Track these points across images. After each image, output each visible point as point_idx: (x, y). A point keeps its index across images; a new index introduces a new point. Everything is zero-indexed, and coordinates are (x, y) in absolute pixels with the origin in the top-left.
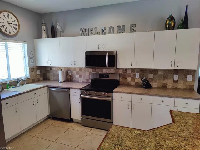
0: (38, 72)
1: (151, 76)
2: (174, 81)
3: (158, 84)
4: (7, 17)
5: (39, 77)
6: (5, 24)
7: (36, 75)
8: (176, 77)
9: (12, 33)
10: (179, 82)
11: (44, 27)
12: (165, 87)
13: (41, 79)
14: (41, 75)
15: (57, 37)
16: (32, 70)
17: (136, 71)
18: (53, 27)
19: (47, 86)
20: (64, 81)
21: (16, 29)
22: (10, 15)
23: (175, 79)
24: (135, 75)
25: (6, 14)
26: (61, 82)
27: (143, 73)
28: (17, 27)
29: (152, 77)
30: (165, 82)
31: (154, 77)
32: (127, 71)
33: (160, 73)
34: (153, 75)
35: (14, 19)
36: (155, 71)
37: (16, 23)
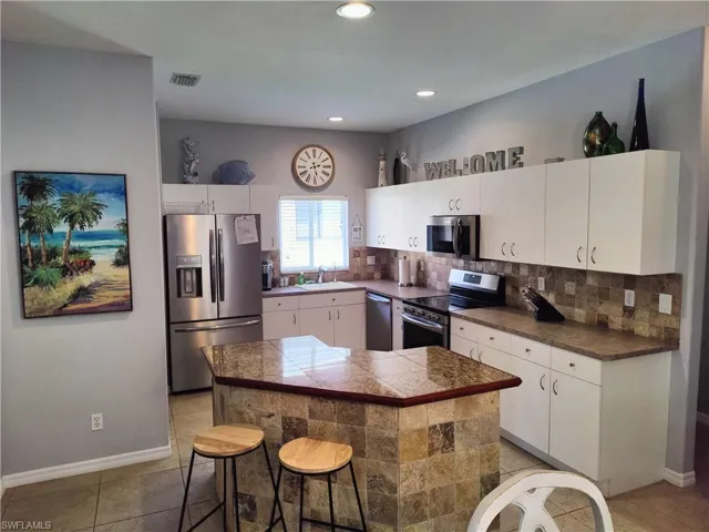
0: (370, 260)
1: (570, 288)
2: (626, 309)
3: (587, 314)
4: (311, 156)
5: (371, 270)
6: (308, 168)
7: (366, 266)
8: (630, 297)
9: (320, 183)
10: (638, 314)
11: (382, 163)
12: (602, 326)
13: (377, 275)
14: (376, 266)
15: (406, 182)
16: (355, 254)
17: (538, 273)
18: (397, 161)
19: (364, 289)
20: (410, 285)
21: (327, 174)
22: (318, 151)
23: (626, 304)
24: (536, 281)
25: (310, 150)
26: (402, 285)
27: (553, 277)
28: (329, 171)
29: (573, 293)
30: (603, 309)
31: (577, 292)
32: (521, 269)
33: (590, 281)
34: (574, 284)
35: (325, 155)
36: (579, 275)
37: (329, 162)
